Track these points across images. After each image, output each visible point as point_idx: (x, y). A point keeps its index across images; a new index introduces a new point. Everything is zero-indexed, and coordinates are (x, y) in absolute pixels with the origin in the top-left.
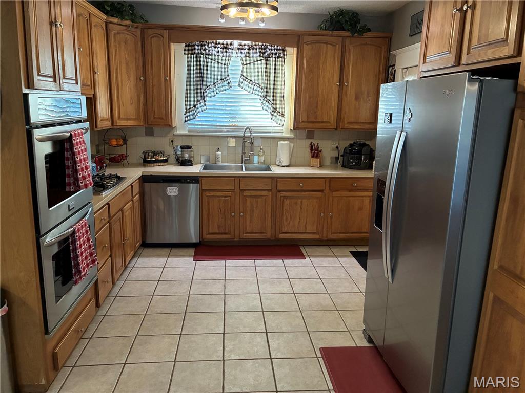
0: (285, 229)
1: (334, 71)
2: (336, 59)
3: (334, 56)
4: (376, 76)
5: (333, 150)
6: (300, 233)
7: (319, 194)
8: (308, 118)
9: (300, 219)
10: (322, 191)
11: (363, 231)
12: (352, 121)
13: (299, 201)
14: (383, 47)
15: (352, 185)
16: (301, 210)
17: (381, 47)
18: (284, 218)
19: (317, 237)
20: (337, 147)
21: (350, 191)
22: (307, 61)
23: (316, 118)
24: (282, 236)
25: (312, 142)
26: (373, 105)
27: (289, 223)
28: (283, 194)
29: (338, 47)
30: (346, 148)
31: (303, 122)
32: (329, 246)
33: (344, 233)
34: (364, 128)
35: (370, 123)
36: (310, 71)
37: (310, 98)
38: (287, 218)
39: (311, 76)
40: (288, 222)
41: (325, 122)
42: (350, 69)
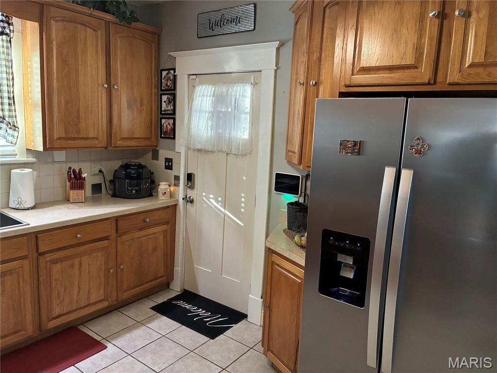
0: (57, 311)
1: (97, 66)
2: (100, 50)
3: (97, 45)
4: (148, 79)
5: (95, 175)
6: (81, 308)
7: (105, 243)
8: (66, 132)
9: (79, 288)
10: (106, 238)
11: (159, 276)
12: (126, 136)
13: (77, 262)
14: (153, 44)
15: (144, 221)
16: (80, 272)
17: (151, 45)
18: (55, 295)
19: (105, 304)
20: (100, 171)
21: (141, 229)
22: (58, 47)
23: (79, 132)
24: (52, 324)
25: (70, 168)
26: (148, 115)
27: (63, 299)
28: (49, 257)
29: (101, 33)
30: (116, 171)
31: (59, 138)
32: (117, 309)
33: (138, 286)
34: (139, 145)
35: (145, 139)
36: (64, 61)
37: (67, 103)
38: (58, 294)
39: (66, 70)
40: (61, 298)
41: (91, 138)
42: (118, 66)
